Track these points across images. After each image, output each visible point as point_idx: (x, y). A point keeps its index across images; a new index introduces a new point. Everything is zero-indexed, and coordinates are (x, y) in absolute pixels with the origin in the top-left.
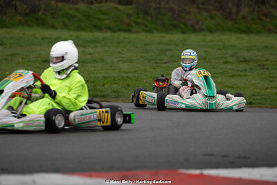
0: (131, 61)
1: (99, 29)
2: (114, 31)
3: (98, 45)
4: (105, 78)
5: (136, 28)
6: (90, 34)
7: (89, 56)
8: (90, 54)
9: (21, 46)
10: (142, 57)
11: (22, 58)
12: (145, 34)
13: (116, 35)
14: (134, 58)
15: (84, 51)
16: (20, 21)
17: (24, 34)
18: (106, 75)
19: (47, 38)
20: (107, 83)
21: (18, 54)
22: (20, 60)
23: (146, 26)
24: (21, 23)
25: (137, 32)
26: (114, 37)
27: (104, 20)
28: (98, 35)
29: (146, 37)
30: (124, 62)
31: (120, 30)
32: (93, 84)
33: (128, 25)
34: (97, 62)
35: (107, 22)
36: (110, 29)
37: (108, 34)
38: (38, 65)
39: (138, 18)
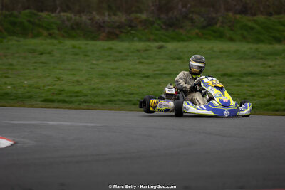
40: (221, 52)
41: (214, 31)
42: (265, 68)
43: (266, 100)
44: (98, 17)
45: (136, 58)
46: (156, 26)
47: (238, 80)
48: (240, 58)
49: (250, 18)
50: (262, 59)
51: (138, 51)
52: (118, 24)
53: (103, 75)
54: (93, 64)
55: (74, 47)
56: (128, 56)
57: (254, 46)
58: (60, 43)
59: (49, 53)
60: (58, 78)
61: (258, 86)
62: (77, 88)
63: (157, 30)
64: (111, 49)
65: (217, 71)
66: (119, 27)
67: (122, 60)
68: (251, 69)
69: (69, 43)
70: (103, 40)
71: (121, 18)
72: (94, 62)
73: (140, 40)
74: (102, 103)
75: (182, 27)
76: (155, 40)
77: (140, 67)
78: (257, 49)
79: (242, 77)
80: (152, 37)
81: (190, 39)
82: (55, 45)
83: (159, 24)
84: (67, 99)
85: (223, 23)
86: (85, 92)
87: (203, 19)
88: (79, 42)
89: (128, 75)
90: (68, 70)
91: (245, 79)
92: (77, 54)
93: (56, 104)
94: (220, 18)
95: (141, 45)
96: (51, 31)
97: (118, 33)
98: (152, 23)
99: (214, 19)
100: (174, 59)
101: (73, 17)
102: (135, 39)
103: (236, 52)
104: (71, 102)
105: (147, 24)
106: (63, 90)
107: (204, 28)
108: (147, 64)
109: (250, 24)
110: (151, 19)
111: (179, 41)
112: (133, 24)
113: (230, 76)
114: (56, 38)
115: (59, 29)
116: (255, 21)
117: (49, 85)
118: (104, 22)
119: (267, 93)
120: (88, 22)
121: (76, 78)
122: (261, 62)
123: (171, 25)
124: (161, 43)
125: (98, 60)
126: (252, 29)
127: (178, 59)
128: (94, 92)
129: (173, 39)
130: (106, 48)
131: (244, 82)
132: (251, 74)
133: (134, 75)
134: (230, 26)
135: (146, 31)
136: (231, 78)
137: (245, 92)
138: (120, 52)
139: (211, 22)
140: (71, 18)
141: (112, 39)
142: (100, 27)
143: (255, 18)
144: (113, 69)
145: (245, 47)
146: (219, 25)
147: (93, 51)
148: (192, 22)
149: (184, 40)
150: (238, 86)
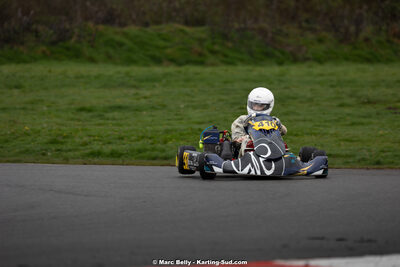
0: (205, 107)
1: (158, 61)
2: (180, 64)
3: (157, 84)
4: (167, 132)
5: (211, 59)
6: (145, 69)
7: (143, 101)
8: (145, 98)
9: (46, 89)
10: (220, 100)
11: (48, 106)
12: (225, 67)
13: (183, 69)
14: (209, 102)
15: (137, 94)
16: (44, 52)
17: (50, 71)
18: (169, 127)
19: (82, 77)
20: (171, 140)
21: (42, 101)
22: (45, 108)
23: (226, 56)
24: (46, 56)
25: (213, 65)
26: (180, 72)
27: (165, 48)
28: (158, 70)
29: (226, 71)
30: (195, 108)
31: (188, 62)
32: (150, 141)
33: (200, 55)
34: (157, 109)
35: (169, 51)
36: (173, 61)
37: (172, 69)
38: (71, 116)
39: (214, 43)
40: (77, 77)
41: (68, 49)
42: (138, 99)
43: (139, 145)
47: (101, 116)
48: (105, 86)
49: (118, 29)
50: (134, 87)
57: (124, 69)
61: (129, 125)
65: (71, 104)
68: (119, 102)
75: (22, 43)
78: (127, 74)
79: (106, 112)
81: (34, 60)
85: (79, 36)
87: (52, 32)
91: (110, 115)
94: (76, 30)
99: (68, 31)
100: (11, 88)
103: (97, 77)
107: (53, 43)
109: (118, 38)
111: (18, 63)
113: (89, 110)
119: (141, 134)
122: (133, 91)
123: (7, 40)
126: (121, 45)
127: (16, 87)
129: (10, 60)
131: (108, 119)
132: (120, 108)
134: (89, 42)
136: (90, 114)
137: (109, 133)
139: (63, 36)
143: (126, 29)
145: (110, 70)
146: (73, 40)
148: (37, 36)
149: (25, 62)
150: (100, 125)
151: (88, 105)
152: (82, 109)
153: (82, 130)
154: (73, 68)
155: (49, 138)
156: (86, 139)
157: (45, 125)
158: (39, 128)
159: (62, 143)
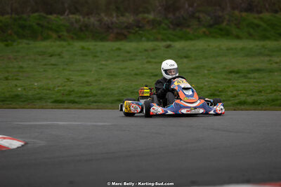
6: (276, 43)
7: (275, 65)
8: (276, 63)
9: (206, 58)
11: (208, 70)
15: (270, 60)
16: (204, 32)
17: (209, 46)
19: (232, 49)
21: (203, 66)
22: (206, 72)
24: (206, 35)
38: (225, 77)
40: (227, 50)
41: (221, 30)
42: (271, 64)
43: (273, 96)
44: (106, 19)
45: (144, 57)
46: (163, 25)
47: (245, 77)
48: (247, 55)
49: (256, 15)
50: (268, 55)
51: (146, 50)
52: (126, 24)
53: (112, 75)
54: (102, 64)
55: (83, 48)
56: (136, 56)
57: (262, 43)
58: (69, 44)
59: (59, 55)
60: (68, 79)
61: (265, 82)
62: (86, 89)
63: (165, 29)
64: (119, 49)
65: (224, 68)
66: (127, 27)
67: (131, 60)
68: (257, 66)
69: (78, 45)
70: (112, 41)
71: (129, 18)
72: (104, 63)
73: (148, 40)
74: (112, 103)
75: (189, 26)
76: (163, 40)
77: (148, 66)
78: (263, 46)
79: (249, 73)
80: (160, 36)
81: (197, 38)
82: (64, 47)
83: (166, 24)
84: (77, 100)
85: (229, 21)
86: (94, 92)
87: (209, 18)
88: (88, 43)
89: (136, 74)
90: (78, 71)
91: (252, 75)
92: (86, 55)
93: (66, 105)
94: (227, 17)
95: (149, 45)
96: (61, 33)
97: (126, 33)
98: (160, 23)
99: (220, 17)
100: (181, 58)
101: (82, 19)
102: (144, 39)
103: (242, 49)
104: (81, 103)
105: (154, 23)
106: (73, 91)
107: (211, 26)
108: (156, 63)
109: (256, 21)
110: (158, 19)
111: (186, 40)
112: (140, 25)
113: (237, 73)
114: (64, 40)
115: (68, 31)
116: (261, 19)
117: (59, 87)
118: (112, 23)
119: (274, 89)
120: (97, 23)
121: (85, 79)
122: (267, 58)
123: (178, 24)
124: (169, 43)
125: (107, 61)
126: (258, 26)
127: (186, 57)
128: (103, 92)
129: (181, 38)
130: (114, 48)
131: (250, 78)
132: (258, 70)
133: (142, 74)
134: (236, 24)
135: (154, 31)
136: (238, 75)
137: (251, 88)
138: (129, 52)
139: (217, 21)
140: (80, 20)
141: (121, 40)
142: (108, 28)
143: (261, 15)
144: (122, 69)
145: (251, 44)
146: (225, 23)
147: (102, 52)
148: (199, 21)
149: (191, 39)
150: (245, 82)
151: (236, 69)
152: (232, 72)
153: (233, 86)
154: (225, 43)
155: (209, 92)
156: (235, 92)
157: (206, 84)
158: (202, 85)
159: (218, 96)
